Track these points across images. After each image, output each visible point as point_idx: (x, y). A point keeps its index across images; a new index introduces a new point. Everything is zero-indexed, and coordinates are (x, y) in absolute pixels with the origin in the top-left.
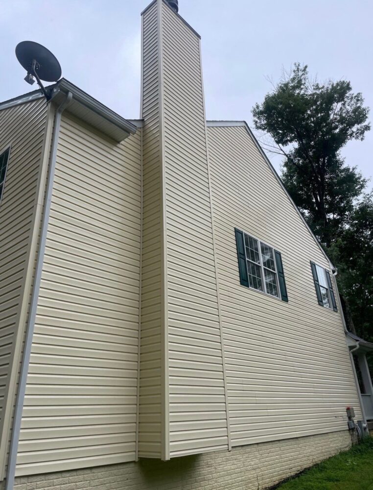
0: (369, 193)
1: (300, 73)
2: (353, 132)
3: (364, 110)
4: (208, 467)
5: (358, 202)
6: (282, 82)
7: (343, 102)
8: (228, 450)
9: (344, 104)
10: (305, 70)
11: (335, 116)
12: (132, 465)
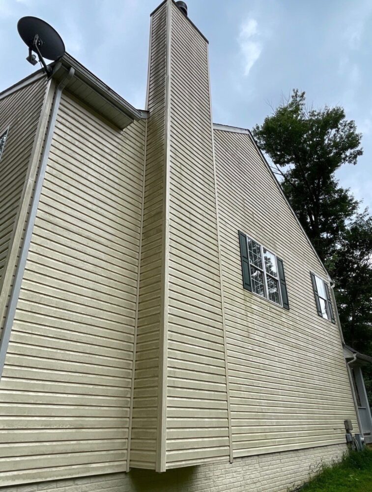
0: (362, 213)
1: (298, 99)
2: (346, 156)
3: (357, 135)
4: (206, 479)
5: (351, 222)
6: (281, 107)
7: (337, 129)
8: (230, 461)
9: (338, 131)
10: (302, 96)
11: (329, 142)
12: (123, 476)
